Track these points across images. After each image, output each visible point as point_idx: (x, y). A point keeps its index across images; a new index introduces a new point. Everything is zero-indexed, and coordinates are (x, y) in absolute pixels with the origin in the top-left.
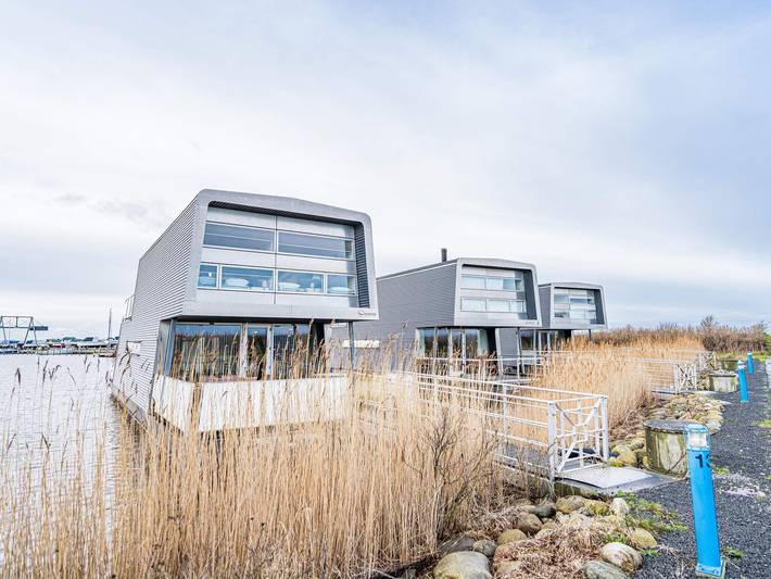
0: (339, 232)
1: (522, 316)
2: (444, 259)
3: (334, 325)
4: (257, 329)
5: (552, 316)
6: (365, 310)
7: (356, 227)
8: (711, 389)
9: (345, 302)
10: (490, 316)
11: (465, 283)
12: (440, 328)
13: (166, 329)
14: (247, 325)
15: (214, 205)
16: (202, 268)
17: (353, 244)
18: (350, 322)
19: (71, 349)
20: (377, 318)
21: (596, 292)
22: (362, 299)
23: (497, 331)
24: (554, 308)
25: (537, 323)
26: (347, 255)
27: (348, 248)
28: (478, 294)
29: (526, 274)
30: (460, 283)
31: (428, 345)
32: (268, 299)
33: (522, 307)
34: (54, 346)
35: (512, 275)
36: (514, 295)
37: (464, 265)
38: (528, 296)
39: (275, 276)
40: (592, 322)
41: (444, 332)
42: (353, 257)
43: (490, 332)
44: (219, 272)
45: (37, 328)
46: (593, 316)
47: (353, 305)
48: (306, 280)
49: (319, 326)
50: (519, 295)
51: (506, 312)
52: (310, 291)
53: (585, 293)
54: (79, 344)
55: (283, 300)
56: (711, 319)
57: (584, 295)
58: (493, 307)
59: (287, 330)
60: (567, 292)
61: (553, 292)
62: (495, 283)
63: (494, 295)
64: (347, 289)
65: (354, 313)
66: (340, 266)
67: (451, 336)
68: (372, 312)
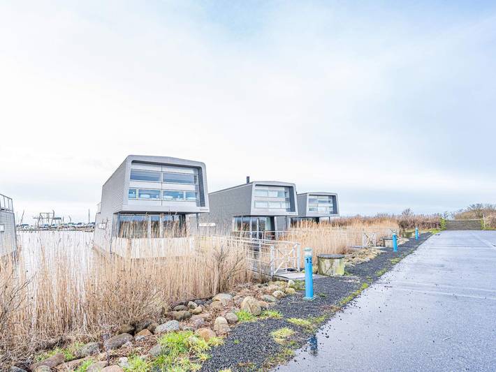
0: (191, 172)
1: (288, 210)
2: (248, 181)
3: (190, 215)
4: (155, 217)
5: (308, 210)
6: (203, 208)
7: (199, 169)
8: (384, 246)
9: (194, 204)
10: (270, 210)
11: (256, 194)
12: (245, 216)
13: (116, 216)
14: (150, 216)
15: (134, 162)
16: (130, 190)
17: (197, 178)
18: (197, 213)
19: (72, 229)
20: (209, 211)
21: (333, 197)
22: (202, 203)
23: (275, 218)
24: (308, 206)
25: (296, 214)
26: (195, 182)
27: (195, 179)
28: (264, 199)
29: (290, 189)
30: (254, 193)
31: (239, 225)
32: (159, 203)
33: (288, 205)
34: (65, 227)
35: (283, 189)
36: (284, 200)
37: (257, 185)
38: (291, 200)
39: (162, 194)
40: (331, 213)
41: (247, 219)
42: (197, 183)
43: (272, 218)
44: (137, 192)
45: (56, 219)
46: (332, 210)
47: (198, 206)
48: (175, 195)
49: (183, 215)
50: (287, 199)
51: (279, 208)
52: (178, 199)
53: (327, 197)
54: (76, 226)
55: (165, 204)
56: (409, 210)
57: (327, 199)
58: (272, 205)
59: (169, 218)
60: (316, 197)
61: (308, 197)
62: (273, 194)
63: (273, 199)
64: (195, 198)
65: (198, 209)
66: (192, 188)
67: (251, 220)
68: (207, 208)
